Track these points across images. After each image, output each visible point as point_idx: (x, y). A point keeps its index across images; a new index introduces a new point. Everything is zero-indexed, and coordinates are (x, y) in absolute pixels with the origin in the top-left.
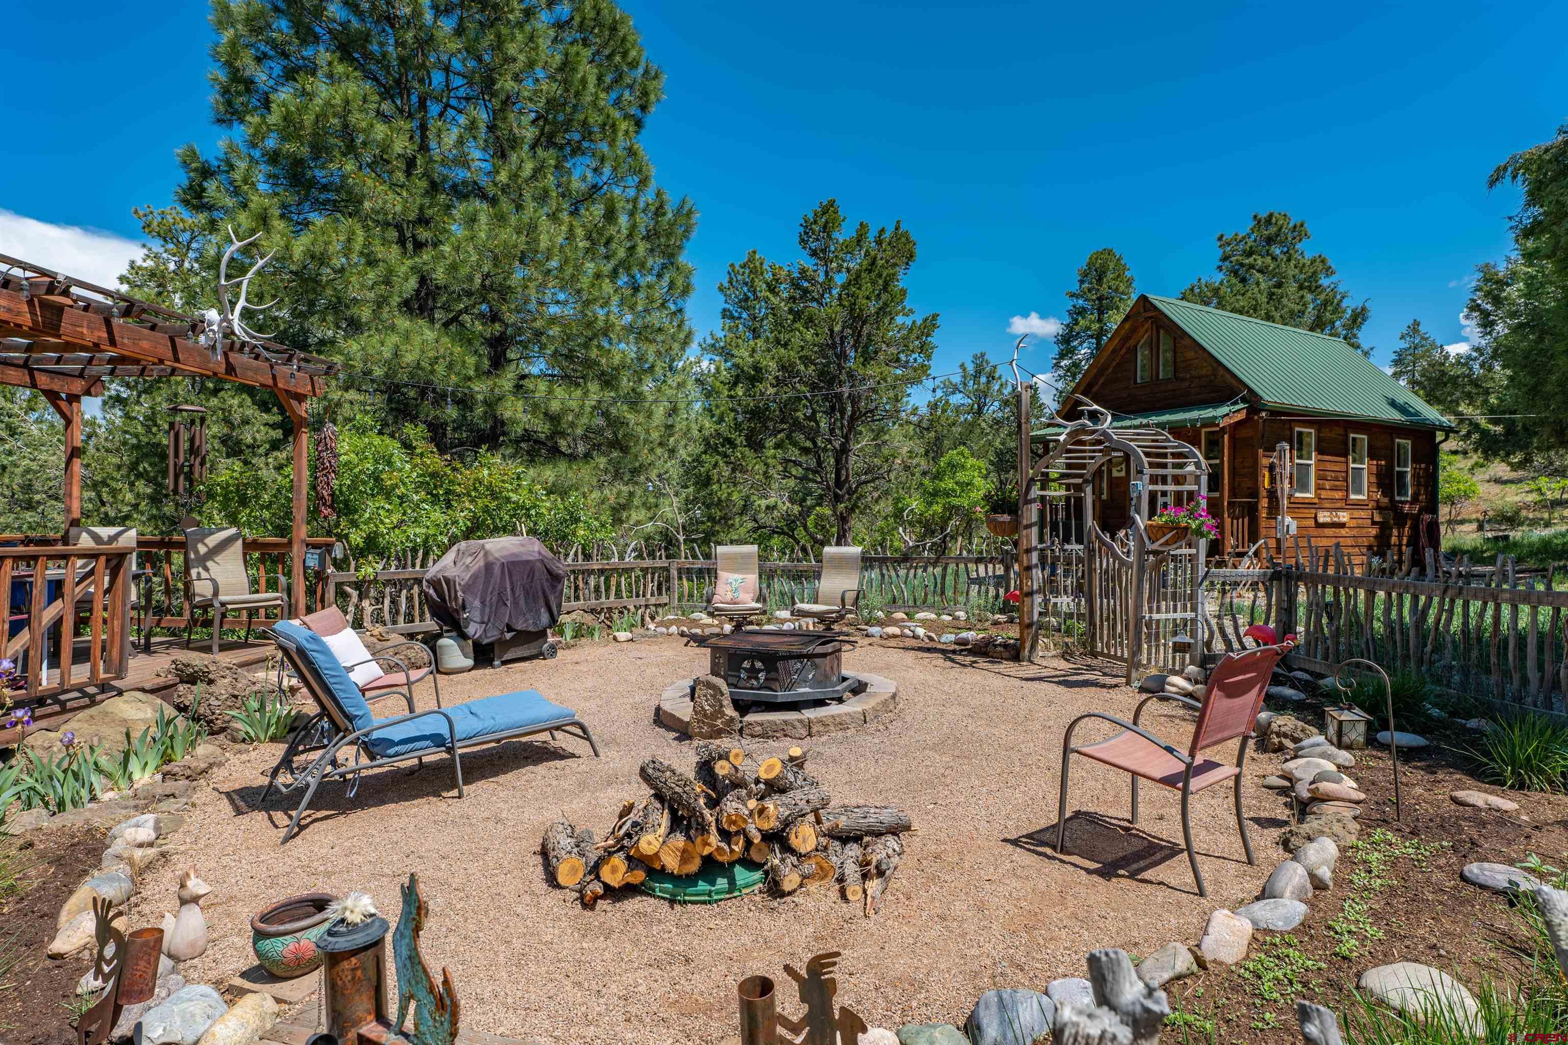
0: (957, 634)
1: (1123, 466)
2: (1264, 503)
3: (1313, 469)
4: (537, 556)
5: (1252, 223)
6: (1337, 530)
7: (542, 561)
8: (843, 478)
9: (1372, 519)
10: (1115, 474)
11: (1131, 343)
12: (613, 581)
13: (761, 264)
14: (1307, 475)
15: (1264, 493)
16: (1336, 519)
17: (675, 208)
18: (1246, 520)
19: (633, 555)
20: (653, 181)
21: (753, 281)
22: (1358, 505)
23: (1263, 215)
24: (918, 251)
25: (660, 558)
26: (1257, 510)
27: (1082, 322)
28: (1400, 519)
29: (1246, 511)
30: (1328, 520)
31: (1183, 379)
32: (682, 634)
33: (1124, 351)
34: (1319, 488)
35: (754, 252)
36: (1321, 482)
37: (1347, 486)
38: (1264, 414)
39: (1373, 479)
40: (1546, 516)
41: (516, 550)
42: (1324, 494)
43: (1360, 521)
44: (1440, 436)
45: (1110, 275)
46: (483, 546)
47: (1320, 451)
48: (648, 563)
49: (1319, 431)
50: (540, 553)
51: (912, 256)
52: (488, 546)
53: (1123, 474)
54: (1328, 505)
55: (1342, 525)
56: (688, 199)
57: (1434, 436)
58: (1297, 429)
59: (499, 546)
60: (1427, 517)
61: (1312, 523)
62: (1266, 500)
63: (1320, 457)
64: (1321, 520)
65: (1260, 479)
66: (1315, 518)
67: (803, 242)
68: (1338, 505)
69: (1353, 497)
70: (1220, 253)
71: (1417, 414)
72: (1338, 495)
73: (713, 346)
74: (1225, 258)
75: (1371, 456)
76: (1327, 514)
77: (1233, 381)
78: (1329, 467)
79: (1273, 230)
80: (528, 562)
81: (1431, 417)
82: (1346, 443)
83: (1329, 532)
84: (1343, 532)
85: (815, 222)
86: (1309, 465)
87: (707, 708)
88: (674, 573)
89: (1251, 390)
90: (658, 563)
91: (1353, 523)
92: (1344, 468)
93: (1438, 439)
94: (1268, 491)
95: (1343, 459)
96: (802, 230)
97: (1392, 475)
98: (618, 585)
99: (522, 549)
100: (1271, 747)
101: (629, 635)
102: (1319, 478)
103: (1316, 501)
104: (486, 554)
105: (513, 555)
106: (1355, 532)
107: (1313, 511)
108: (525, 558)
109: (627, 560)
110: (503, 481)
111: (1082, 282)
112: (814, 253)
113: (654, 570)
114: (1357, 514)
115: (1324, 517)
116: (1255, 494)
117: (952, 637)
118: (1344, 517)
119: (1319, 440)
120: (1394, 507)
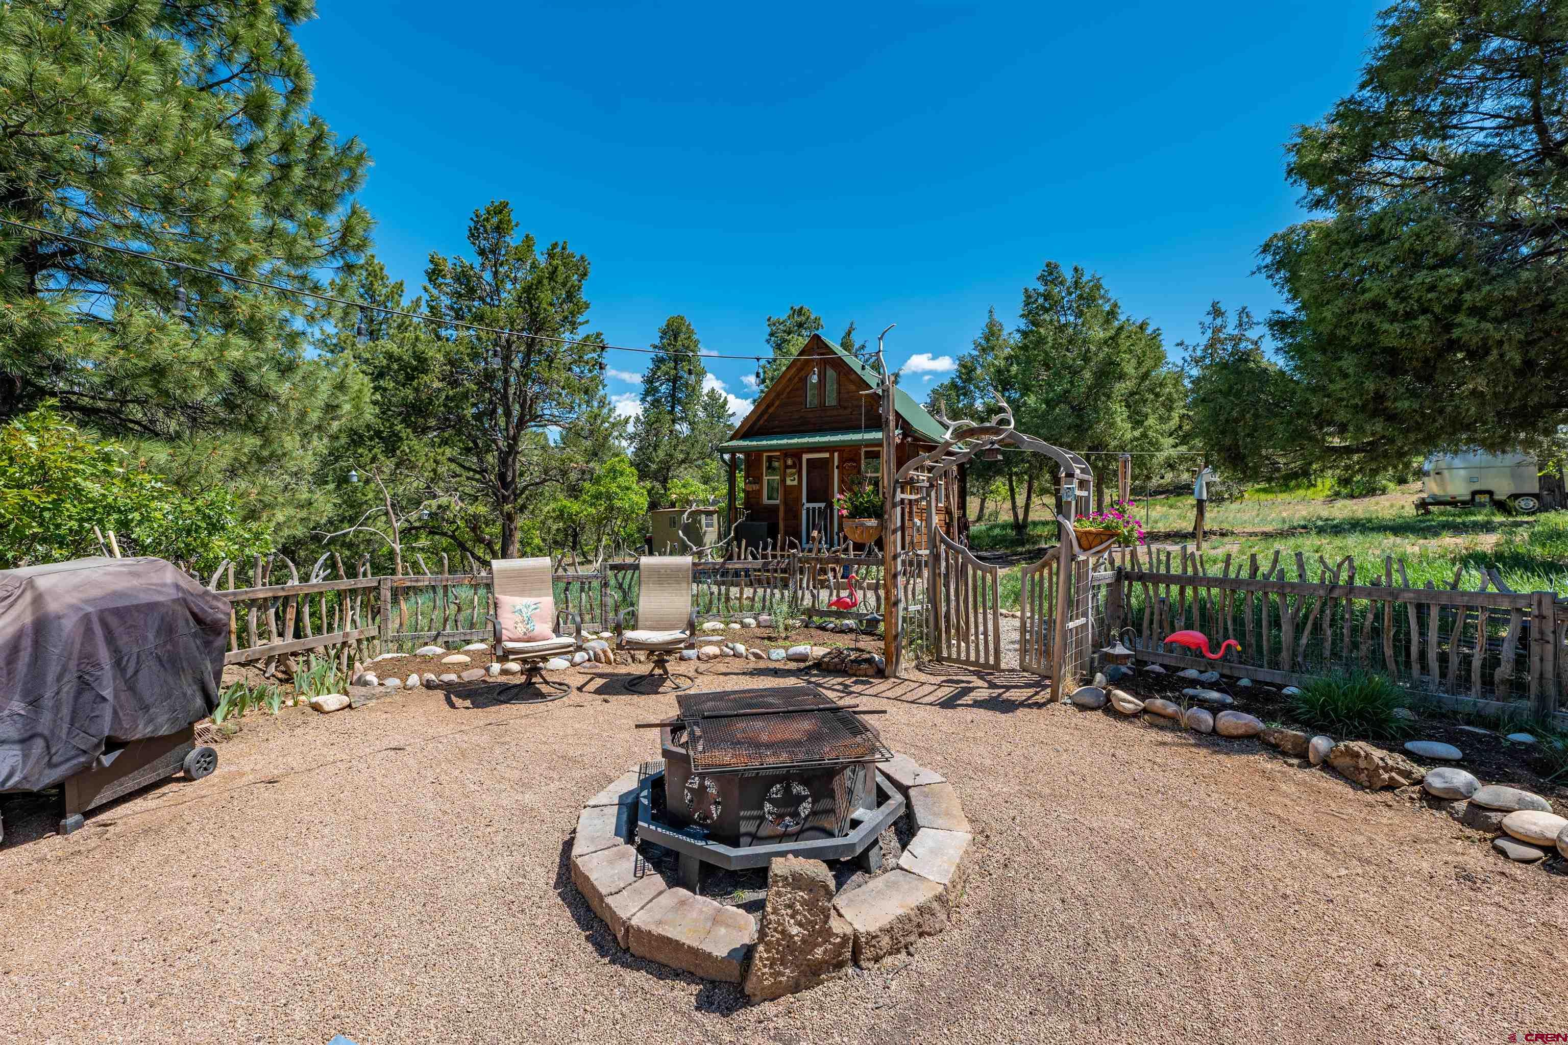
0: (786, 649)
1: (796, 476)
4: (174, 594)
5: (791, 312)
7: (184, 602)
8: (509, 479)
10: (789, 482)
11: (803, 373)
12: (291, 614)
13: (381, 269)
17: (339, 145)
19: (322, 574)
20: (310, 98)
21: (371, 284)
23: (797, 308)
24: (590, 270)
25: (365, 575)
27: (663, 368)
31: (845, 408)
32: (429, 686)
33: (796, 380)
35: (373, 256)
38: (909, 439)
41: (122, 585)
45: (682, 336)
46: (31, 582)
48: (345, 584)
50: (177, 587)
51: (585, 275)
52: (43, 583)
53: (795, 483)
56: (357, 140)
59: (75, 580)
60: (963, 520)
67: (474, 235)
70: (768, 330)
73: (324, 341)
74: (772, 335)
79: (803, 318)
80: (152, 607)
85: (487, 220)
87: (795, 930)
88: (386, 594)
89: (904, 420)
90: (362, 582)
96: (472, 225)
98: (299, 619)
99: (135, 582)
100: (1379, 784)
101: (345, 700)
104: (38, 600)
105: (115, 595)
108: (145, 598)
109: (314, 581)
110: (71, 459)
111: (662, 338)
112: (482, 252)
113: (353, 592)
117: (782, 653)
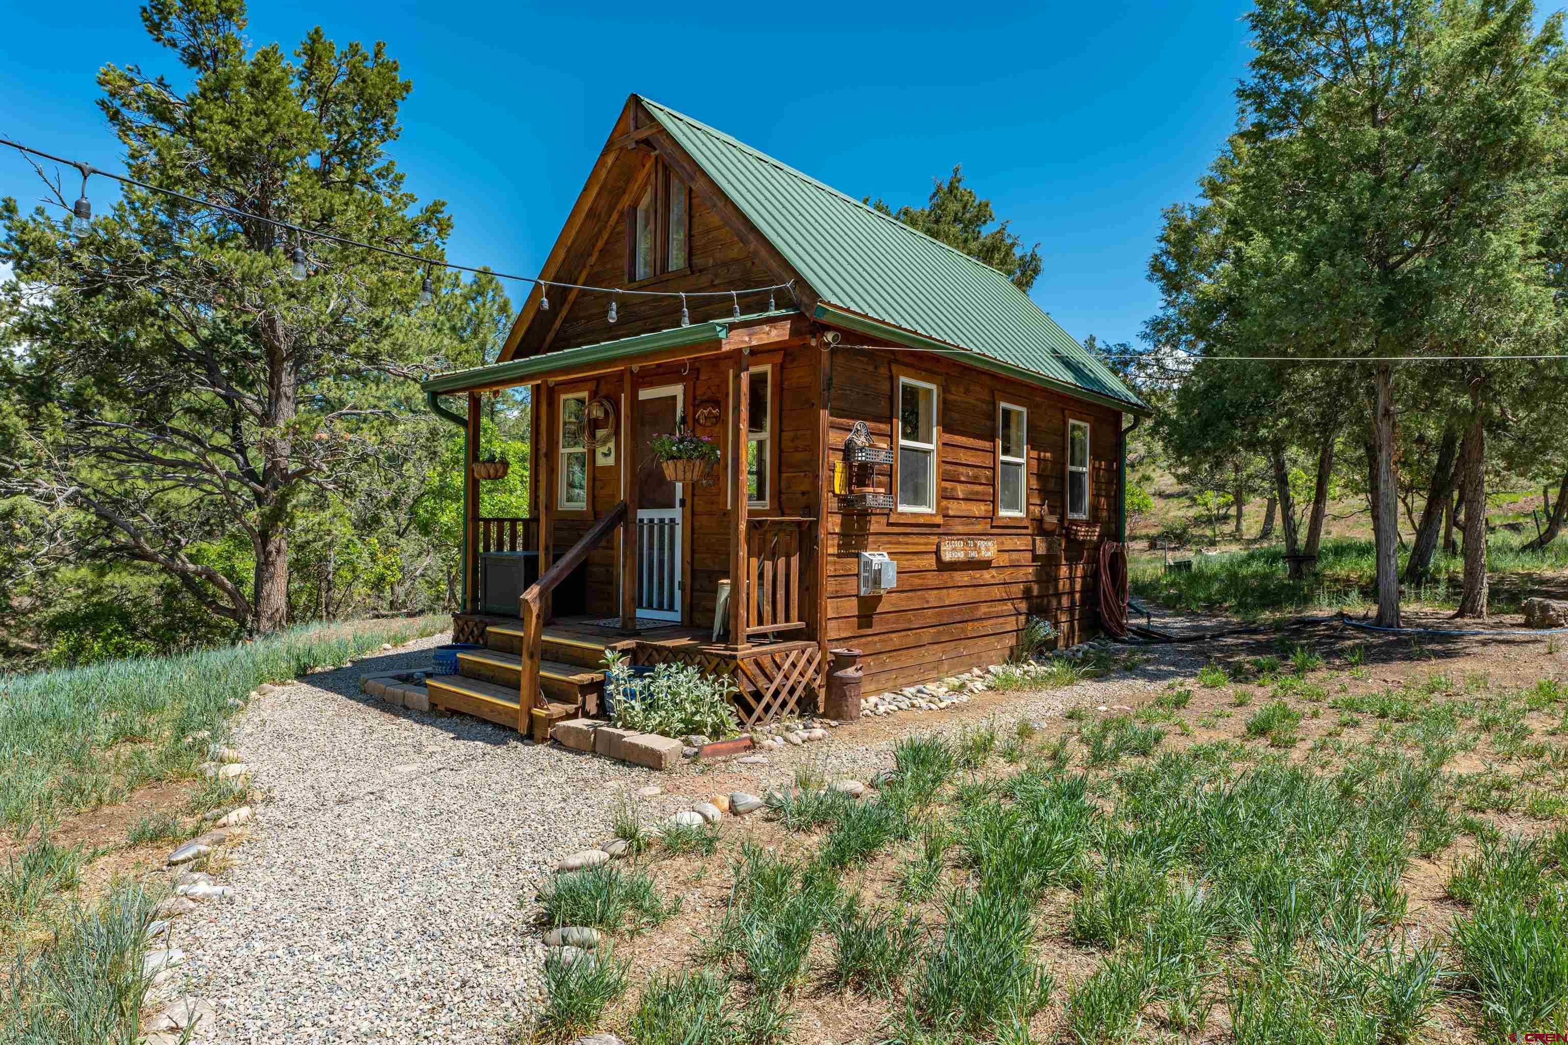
1: (612, 445)
2: (832, 523)
3: (933, 460)
6: (977, 574)
9: (1033, 551)
10: (601, 461)
11: (625, 202)
14: (923, 470)
15: (834, 504)
16: (974, 554)
18: (795, 561)
22: (1011, 527)
26: (815, 540)
28: (1075, 549)
29: (795, 544)
30: (960, 556)
33: (615, 216)
34: (945, 496)
36: (948, 485)
37: (994, 494)
38: (829, 337)
39: (1034, 484)
40: (1209, 533)
42: (954, 508)
43: (1015, 556)
44: (1127, 421)
47: (948, 427)
49: (945, 390)
54: (960, 529)
55: (986, 565)
57: (1117, 418)
58: (903, 380)
60: (1109, 547)
61: (929, 562)
62: (838, 519)
63: (947, 437)
64: (948, 556)
65: (824, 473)
66: (937, 553)
68: (979, 528)
69: (1003, 513)
71: (1097, 381)
72: (979, 509)
75: (1033, 443)
76: (959, 544)
77: (773, 264)
78: (964, 457)
81: (1116, 388)
82: (992, 417)
83: (962, 577)
84: (987, 576)
86: (927, 452)
89: (801, 282)
91: (1004, 559)
92: (989, 462)
93: (1125, 425)
94: (842, 499)
95: (987, 445)
97: (1063, 479)
102: (945, 477)
103: (939, 520)
106: (1006, 576)
107: (934, 539)
114: (1010, 543)
115: (952, 551)
116: (812, 507)
118: (988, 549)
119: (946, 407)
120: (1066, 530)
